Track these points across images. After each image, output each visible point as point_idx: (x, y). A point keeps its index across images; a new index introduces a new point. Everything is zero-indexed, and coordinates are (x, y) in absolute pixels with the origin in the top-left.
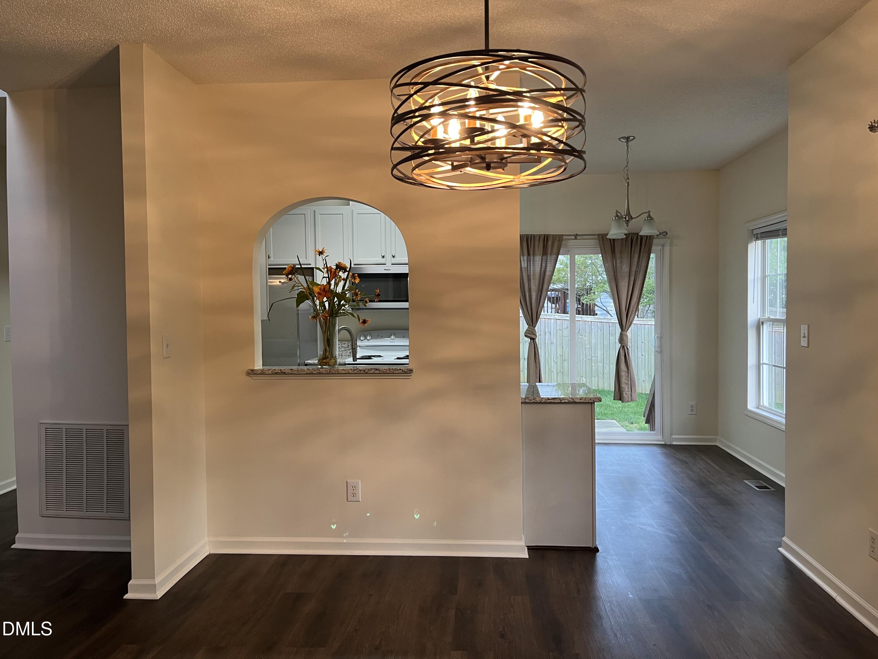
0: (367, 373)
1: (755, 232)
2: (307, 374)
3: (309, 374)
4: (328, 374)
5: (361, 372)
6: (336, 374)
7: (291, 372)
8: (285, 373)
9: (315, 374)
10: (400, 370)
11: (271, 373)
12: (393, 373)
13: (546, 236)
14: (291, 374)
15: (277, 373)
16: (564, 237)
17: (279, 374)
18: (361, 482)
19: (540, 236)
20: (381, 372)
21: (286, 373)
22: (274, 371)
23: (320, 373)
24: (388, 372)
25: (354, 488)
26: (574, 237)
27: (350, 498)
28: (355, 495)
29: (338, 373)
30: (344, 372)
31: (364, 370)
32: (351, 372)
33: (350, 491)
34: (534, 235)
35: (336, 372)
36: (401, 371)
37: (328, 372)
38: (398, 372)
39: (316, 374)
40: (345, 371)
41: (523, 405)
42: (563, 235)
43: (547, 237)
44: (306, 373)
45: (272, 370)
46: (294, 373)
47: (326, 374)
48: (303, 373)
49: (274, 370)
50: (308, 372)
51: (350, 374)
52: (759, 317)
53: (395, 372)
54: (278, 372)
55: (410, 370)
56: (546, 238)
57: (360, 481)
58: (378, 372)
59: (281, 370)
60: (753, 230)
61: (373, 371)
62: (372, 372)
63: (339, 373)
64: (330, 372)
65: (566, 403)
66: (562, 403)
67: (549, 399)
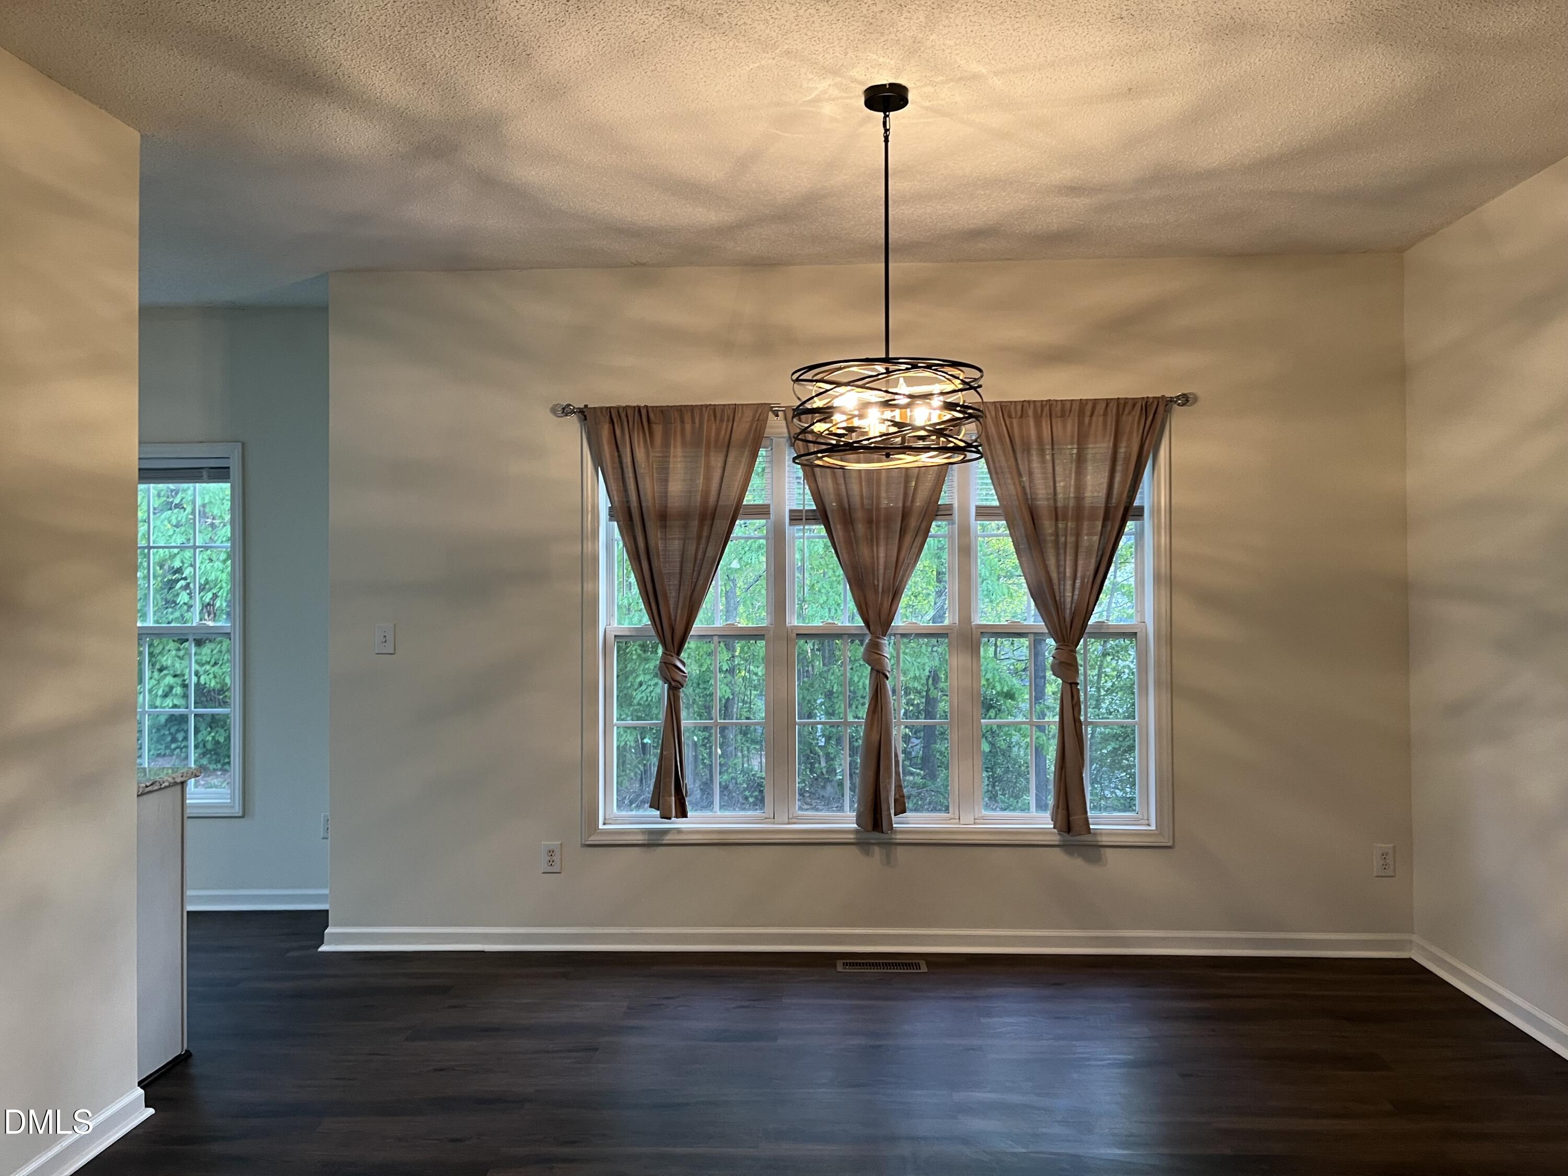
65: (166, 787)
66: (160, 789)
67: (147, 787)
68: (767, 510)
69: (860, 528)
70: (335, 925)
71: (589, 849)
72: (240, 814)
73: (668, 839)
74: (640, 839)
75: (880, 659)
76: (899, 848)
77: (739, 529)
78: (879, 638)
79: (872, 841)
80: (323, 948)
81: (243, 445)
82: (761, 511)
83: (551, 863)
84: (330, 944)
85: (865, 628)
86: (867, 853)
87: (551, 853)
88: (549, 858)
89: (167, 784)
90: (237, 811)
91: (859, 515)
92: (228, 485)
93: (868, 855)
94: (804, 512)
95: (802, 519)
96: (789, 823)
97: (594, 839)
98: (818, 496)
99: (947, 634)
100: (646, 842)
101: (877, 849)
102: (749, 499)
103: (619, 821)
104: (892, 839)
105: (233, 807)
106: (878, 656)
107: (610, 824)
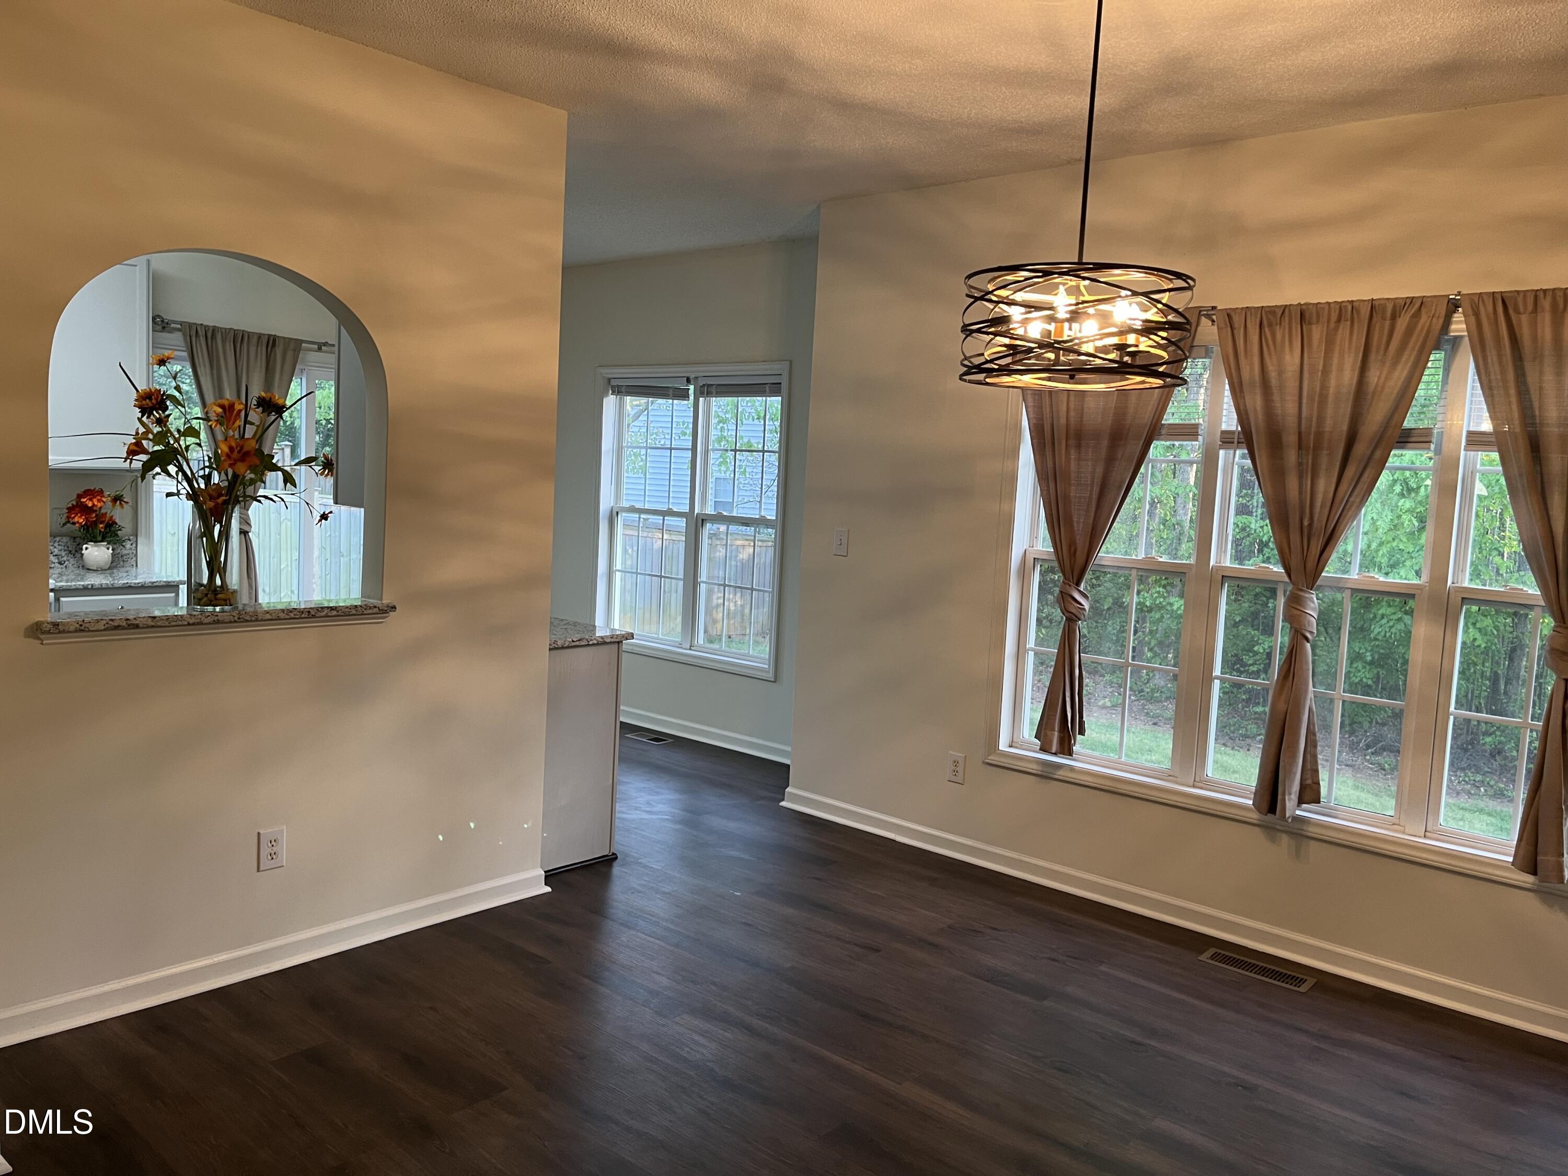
0: (314, 616)
1: (614, 383)
2: (189, 624)
3: (193, 624)
4: (235, 622)
5: (303, 616)
6: (251, 621)
7: (153, 624)
8: (137, 626)
9: (206, 624)
10: (375, 607)
11: (103, 628)
12: (362, 614)
13: (272, 338)
14: (153, 626)
15: (117, 628)
16: (303, 345)
17: (123, 628)
18: (287, 828)
19: (260, 336)
20: (339, 613)
21: (141, 625)
22: (111, 622)
23: (218, 622)
24: (354, 612)
25: (273, 842)
26: (316, 347)
27: (265, 863)
28: (274, 856)
29: (257, 620)
30: (268, 616)
31: (309, 612)
32: (282, 615)
33: (265, 851)
34: (249, 333)
35: (253, 619)
36: (376, 610)
37: (236, 618)
38: (370, 611)
39: (210, 623)
40: (271, 615)
41: (554, 652)
42: (302, 341)
43: (274, 341)
44: (186, 623)
45: (104, 622)
46: (159, 624)
47: (231, 622)
48: (180, 623)
49: (112, 620)
50: (191, 622)
51: (280, 619)
52: (612, 504)
53: (365, 612)
54: (121, 624)
55: (392, 608)
56: (272, 342)
57: (285, 827)
58: (334, 613)
59: (128, 620)
60: (609, 380)
61: (326, 612)
62: (323, 614)
63: (259, 618)
64: (239, 618)
65: (594, 645)
66: (588, 645)
67: (573, 641)
68: (1194, 430)
69: (1291, 457)
70: (795, 787)
71: (988, 766)
72: (772, 680)
73: (1060, 774)
74: (1034, 768)
75: (1300, 616)
76: (1312, 843)
77: (1157, 449)
78: (1301, 590)
79: (1278, 827)
80: (783, 804)
81: (791, 362)
82: (1188, 432)
83: (955, 772)
84: (787, 801)
85: (1285, 575)
86: (1273, 840)
87: (956, 763)
88: (954, 768)
89: (595, 642)
90: (770, 676)
91: (1290, 439)
92: (780, 398)
93: (1274, 842)
94: (1237, 434)
95: (1233, 443)
96: (1194, 786)
97: (993, 759)
98: (1243, 417)
99: (1414, 595)
100: (1039, 773)
101: (1285, 838)
102: (1170, 418)
103: (1024, 747)
104: (1303, 830)
105: (768, 672)
106: (1299, 612)
107: (1016, 747)
